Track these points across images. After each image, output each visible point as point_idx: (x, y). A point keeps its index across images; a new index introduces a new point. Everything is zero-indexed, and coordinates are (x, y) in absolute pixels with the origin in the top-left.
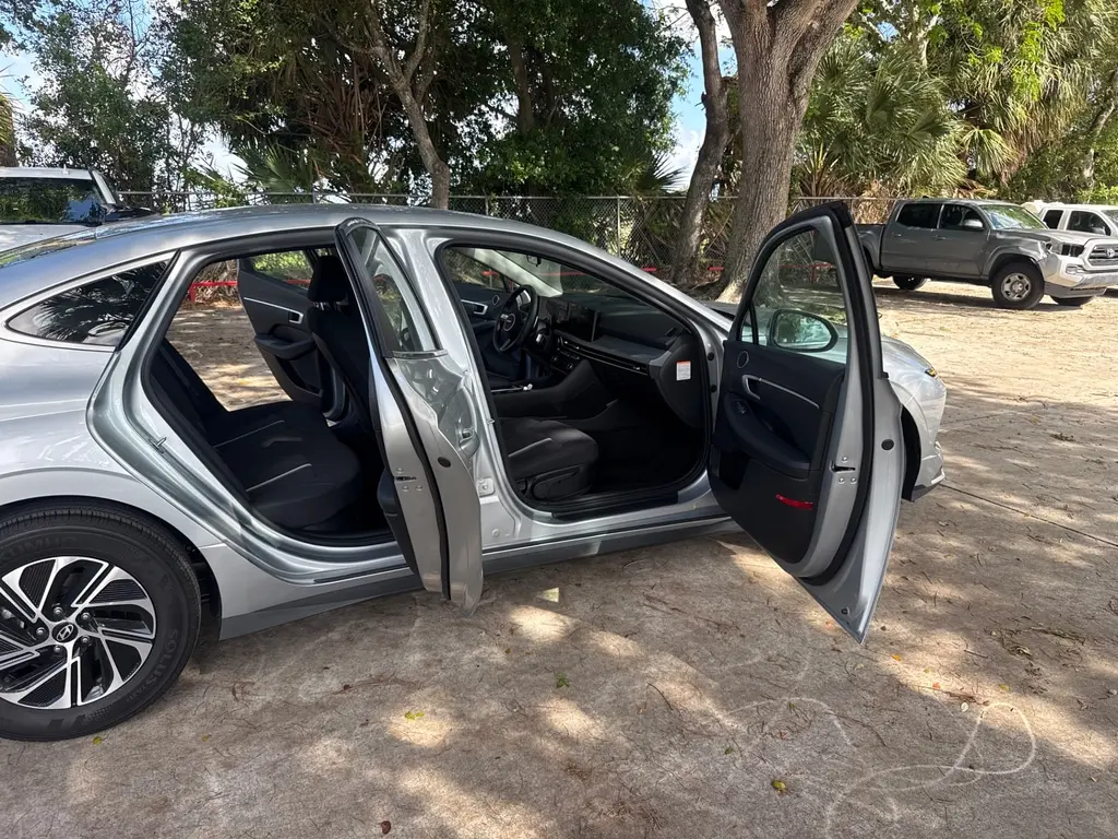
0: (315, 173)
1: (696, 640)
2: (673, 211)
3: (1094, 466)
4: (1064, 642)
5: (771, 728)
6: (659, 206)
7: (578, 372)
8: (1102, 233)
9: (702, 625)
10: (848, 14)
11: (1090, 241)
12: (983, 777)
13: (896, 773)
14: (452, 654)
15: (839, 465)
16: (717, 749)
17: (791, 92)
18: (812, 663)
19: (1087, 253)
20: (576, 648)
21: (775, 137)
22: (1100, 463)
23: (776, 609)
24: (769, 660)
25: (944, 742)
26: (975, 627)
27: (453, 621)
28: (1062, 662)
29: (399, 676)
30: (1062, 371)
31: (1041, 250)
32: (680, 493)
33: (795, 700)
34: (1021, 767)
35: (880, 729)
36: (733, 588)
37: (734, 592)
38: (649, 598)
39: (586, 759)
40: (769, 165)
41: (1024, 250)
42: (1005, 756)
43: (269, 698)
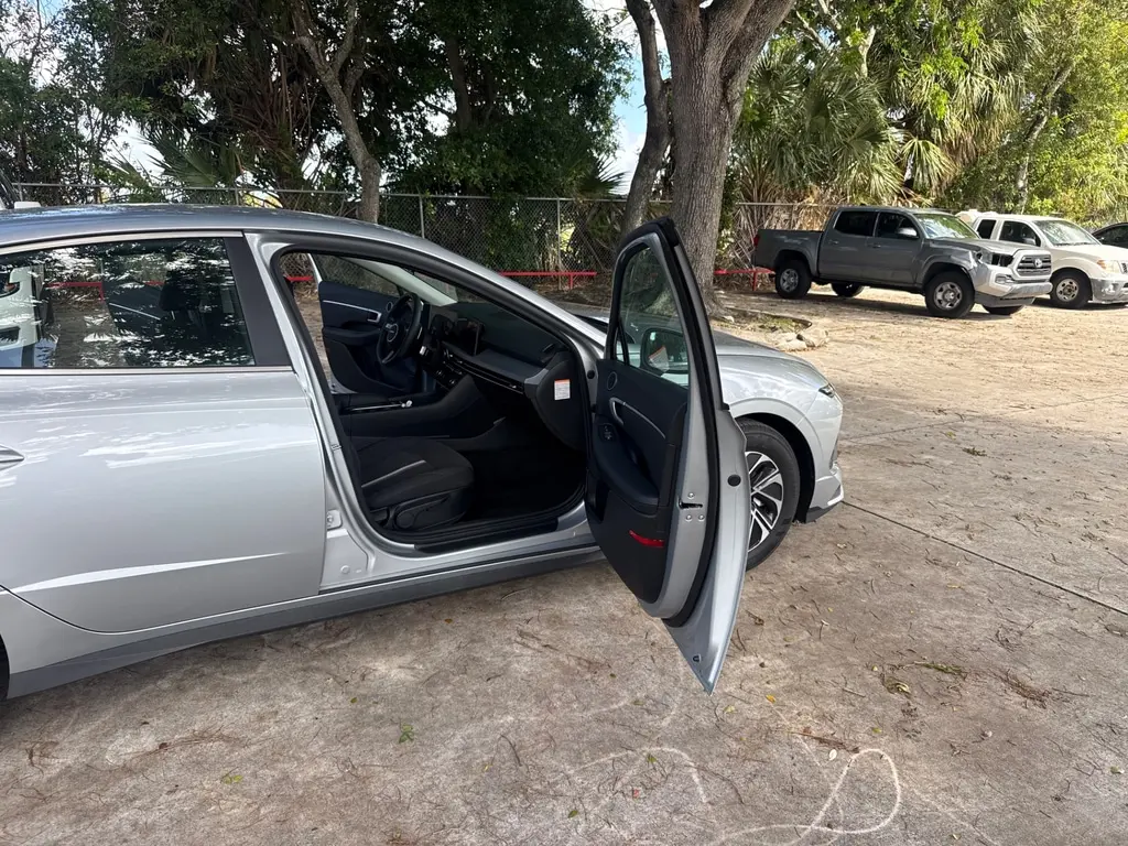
0: (237, 167)
1: (563, 682)
2: (614, 214)
3: (1002, 483)
4: (947, 677)
5: (623, 785)
6: (600, 208)
7: (462, 387)
8: (1032, 244)
9: (573, 663)
10: (783, 17)
11: (1020, 252)
12: (842, 837)
13: (748, 835)
14: (289, 705)
15: (685, 502)
16: (561, 810)
17: (724, 95)
18: (681, 707)
19: (1016, 263)
20: (431, 695)
21: (710, 142)
22: (1008, 479)
23: (653, 644)
24: (636, 702)
25: (805, 797)
26: (856, 661)
27: (300, 665)
28: (941, 701)
29: (226, 732)
30: (983, 382)
31: (972, 260)
32: (560, 519)
33: (655, 750)
34: (882, 824)
35: (740, 782)
36: (613, 620)
37: (614, 625)
38: (521, 634)
39: (414, 827)
40: (702, 170)
41: (955, 259)
42: (867, 811)
43: (69, 762)
